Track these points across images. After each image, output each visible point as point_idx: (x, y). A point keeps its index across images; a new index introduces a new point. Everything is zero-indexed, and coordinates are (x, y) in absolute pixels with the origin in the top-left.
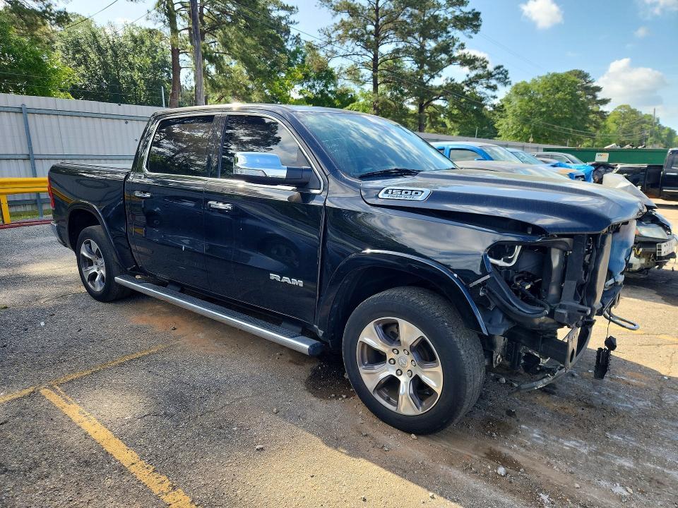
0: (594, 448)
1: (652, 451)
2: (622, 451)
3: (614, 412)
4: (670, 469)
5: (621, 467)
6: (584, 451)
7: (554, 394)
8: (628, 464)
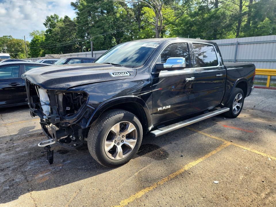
0: (29, 147)
1: (13, 155)
2: (22, 151)
3: (35, 159)
4: (6, 155)
5: (18, 148)
6: (30, 146)
7: (57, 152)
8: (17, 150)
